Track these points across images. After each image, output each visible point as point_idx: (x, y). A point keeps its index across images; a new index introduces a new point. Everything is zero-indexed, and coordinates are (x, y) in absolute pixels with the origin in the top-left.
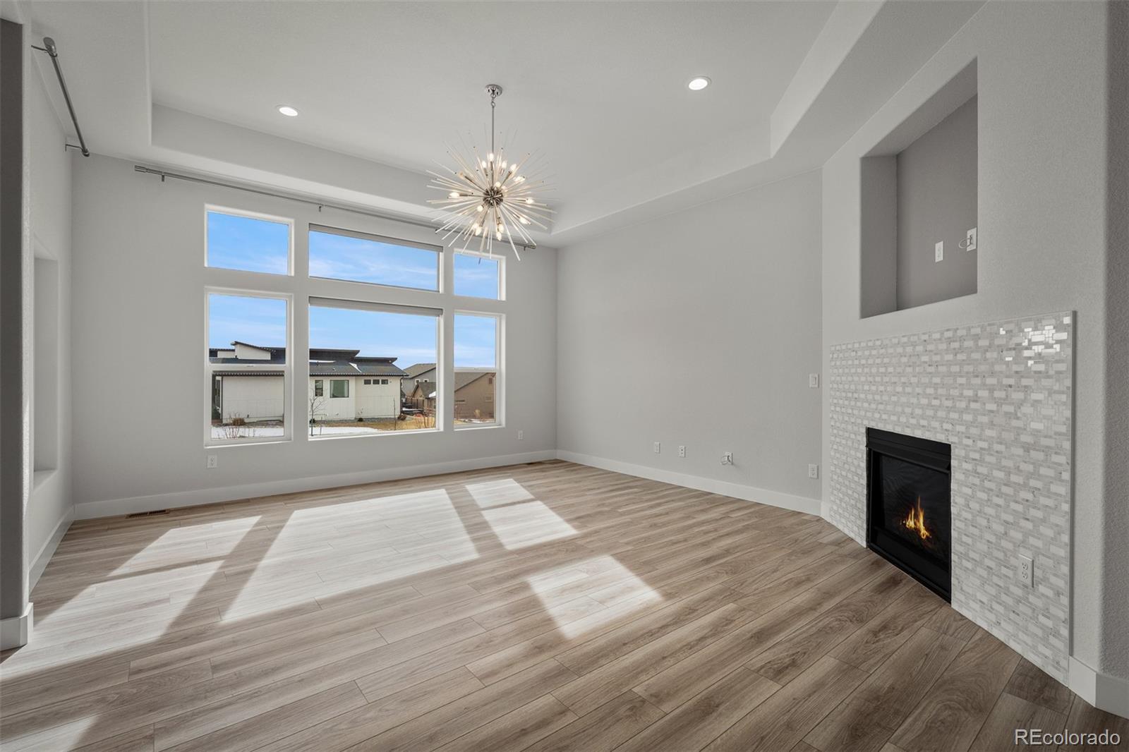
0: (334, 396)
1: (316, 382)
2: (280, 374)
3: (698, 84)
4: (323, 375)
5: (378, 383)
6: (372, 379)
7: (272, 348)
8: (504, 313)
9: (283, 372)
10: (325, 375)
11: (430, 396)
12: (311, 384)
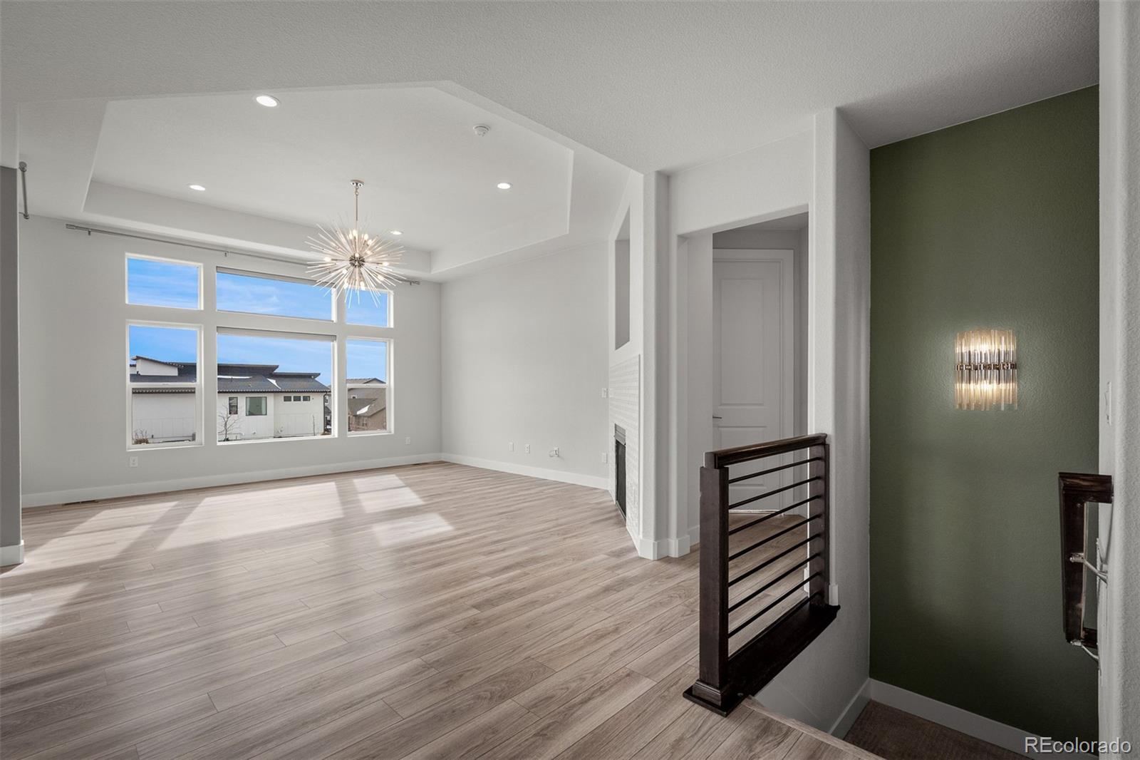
0: (250, 413)
1: (230, 399)
2: (191, 392)
3: (504, 186)
4: (237, 392)
5: (300, 400)
6: (292, 395)
7: (179, 364)
8: (392, 338)
9: (194, 388)
10: (240, 392)
11: (358, 413)
12: (223, 402)
